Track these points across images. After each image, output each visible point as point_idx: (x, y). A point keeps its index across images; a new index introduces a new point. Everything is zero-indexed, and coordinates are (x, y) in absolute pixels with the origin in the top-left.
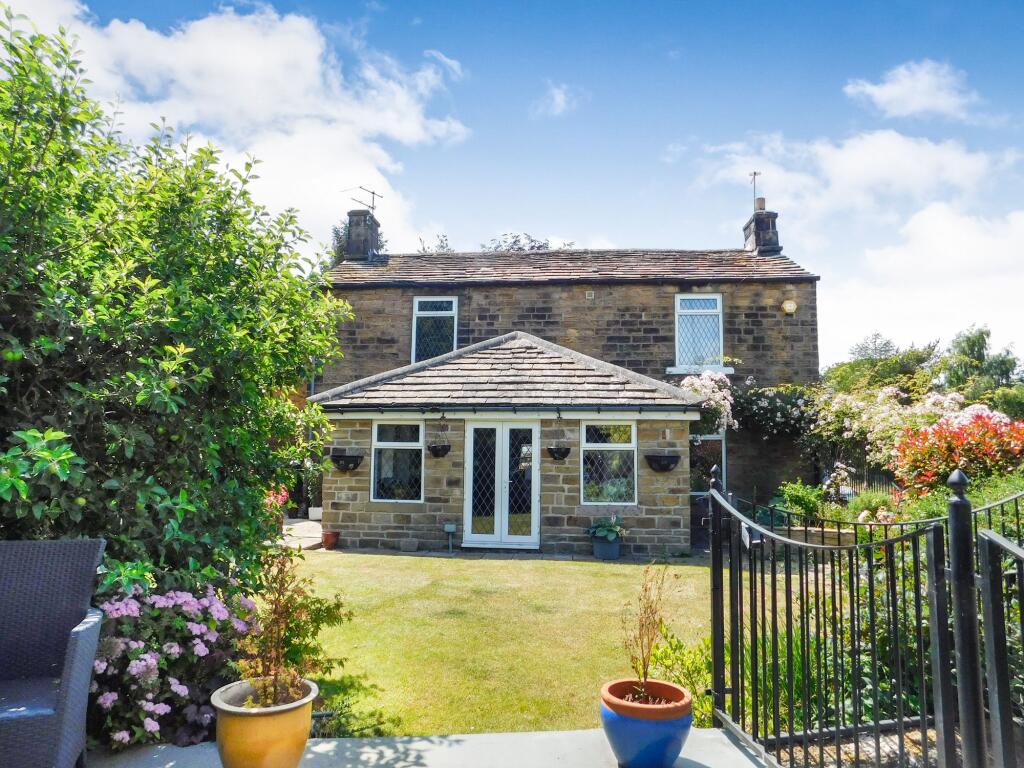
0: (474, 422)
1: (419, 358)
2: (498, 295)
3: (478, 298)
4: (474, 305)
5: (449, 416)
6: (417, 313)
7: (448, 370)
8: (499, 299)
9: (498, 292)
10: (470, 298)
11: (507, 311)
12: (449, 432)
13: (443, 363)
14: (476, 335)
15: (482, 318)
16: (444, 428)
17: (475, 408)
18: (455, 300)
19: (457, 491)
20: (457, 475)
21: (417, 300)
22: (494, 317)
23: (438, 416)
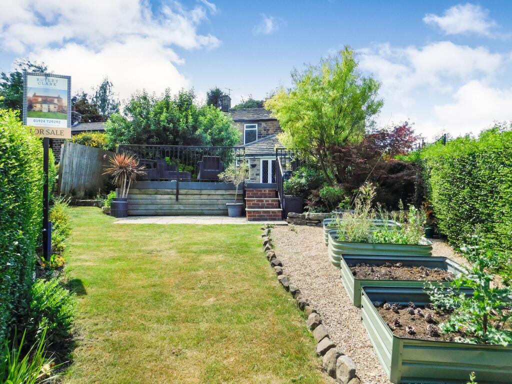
0: (262, 159)
1: (246, 143)
2: (269, 123)
3: (263, 124)
4: (262, 126)
5: (256, 157)
6: (245, 129)
7: (256, 145)
8: (270, 124)
9: (269, 122)
10: (261, 124)
11: (272, 128)
12: (256, 161)
13: (254, 144)
14: (263, 135)
15: (265, 130)
16: (255, 160)
17: (262, 155)
18: (257, 125)
19: (258, 177)
20: (258, 172)
21: (245, 125)
22: (268, 130)
23: (253, 157)
